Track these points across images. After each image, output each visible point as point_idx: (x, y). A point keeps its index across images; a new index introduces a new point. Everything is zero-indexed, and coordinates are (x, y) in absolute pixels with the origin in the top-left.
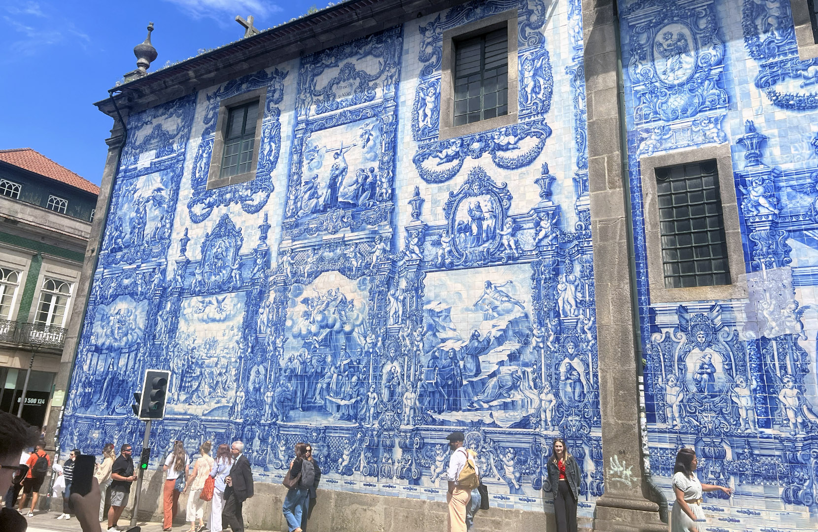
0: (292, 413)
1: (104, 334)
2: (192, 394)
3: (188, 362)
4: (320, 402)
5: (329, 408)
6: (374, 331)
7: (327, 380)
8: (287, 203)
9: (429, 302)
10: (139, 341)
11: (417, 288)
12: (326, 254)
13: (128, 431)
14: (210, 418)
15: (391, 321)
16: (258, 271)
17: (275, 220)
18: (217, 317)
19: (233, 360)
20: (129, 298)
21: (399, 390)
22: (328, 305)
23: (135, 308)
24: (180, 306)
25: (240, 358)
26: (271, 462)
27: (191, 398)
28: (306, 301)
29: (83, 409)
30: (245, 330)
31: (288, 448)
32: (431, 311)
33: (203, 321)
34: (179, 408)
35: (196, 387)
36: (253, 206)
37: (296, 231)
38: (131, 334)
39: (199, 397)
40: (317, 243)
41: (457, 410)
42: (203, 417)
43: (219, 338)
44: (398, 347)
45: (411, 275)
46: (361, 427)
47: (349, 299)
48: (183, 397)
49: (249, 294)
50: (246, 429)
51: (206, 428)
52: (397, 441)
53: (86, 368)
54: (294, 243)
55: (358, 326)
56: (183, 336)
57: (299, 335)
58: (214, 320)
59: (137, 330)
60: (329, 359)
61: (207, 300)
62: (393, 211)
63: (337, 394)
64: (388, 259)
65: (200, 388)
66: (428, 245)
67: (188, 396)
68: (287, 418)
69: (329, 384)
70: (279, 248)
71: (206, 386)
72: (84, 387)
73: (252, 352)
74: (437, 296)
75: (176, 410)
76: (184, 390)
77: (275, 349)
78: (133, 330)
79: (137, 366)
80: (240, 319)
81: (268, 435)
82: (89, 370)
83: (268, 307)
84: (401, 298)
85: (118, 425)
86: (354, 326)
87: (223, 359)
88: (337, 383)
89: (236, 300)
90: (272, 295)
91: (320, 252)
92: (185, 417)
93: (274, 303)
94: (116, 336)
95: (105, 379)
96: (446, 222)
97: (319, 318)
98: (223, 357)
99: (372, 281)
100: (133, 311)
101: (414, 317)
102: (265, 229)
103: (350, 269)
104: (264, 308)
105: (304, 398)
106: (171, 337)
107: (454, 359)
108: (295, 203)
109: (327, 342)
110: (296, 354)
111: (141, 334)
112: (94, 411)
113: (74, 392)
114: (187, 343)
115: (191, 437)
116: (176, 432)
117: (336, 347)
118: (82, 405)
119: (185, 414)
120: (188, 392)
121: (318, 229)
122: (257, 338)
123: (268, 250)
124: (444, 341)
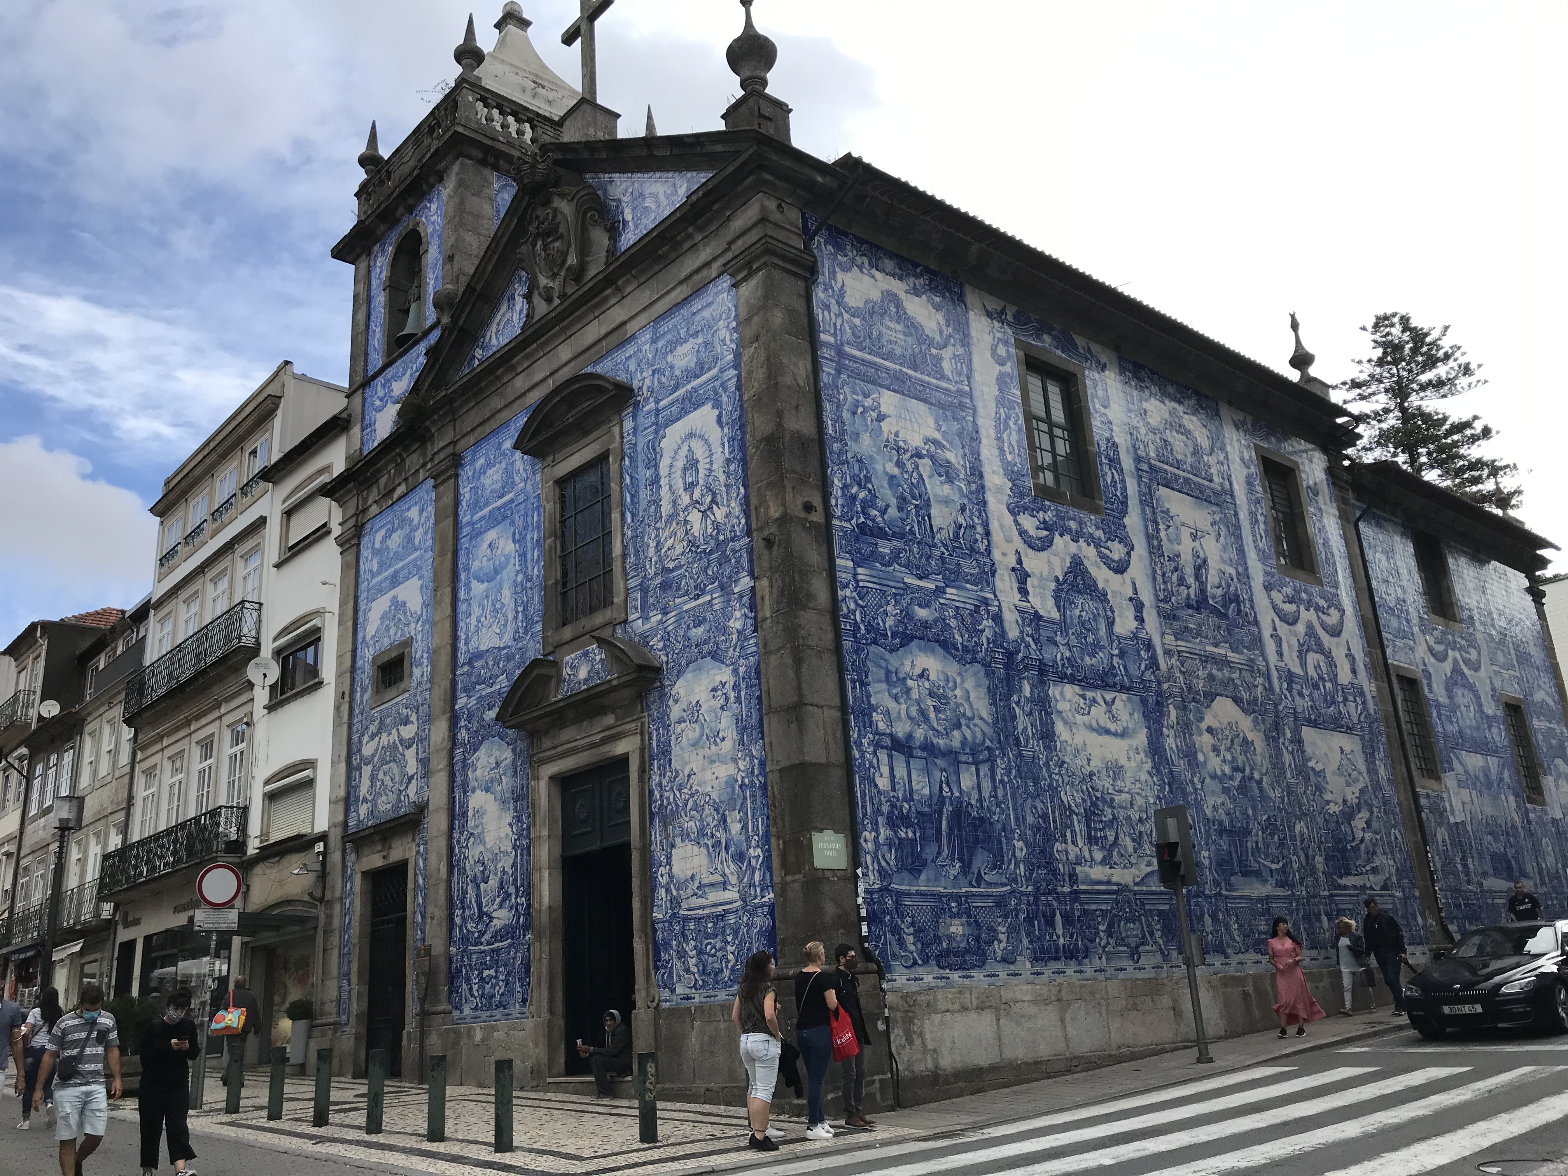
0: (1233, 879)
1: (903, 714)
2: (1110, 851)
3: (1089, 795)
4: (1255, 866)
5: (1266, 874)
6: (1277, 781)
7: (1254, 838)
8: (1155, 579)
9: (1310, 759)
10: (988, 743)
11: (1298, 741)
12: (1214, 671)
13: (1022, 917)
14: (1145, 888)
15: (1289, 775)
16: (1146, 669)
17: (1147, 596)
18: (1112, 727)
19: (1152, 801)
20: (939, 650)
21: (1311, 853)
22: (1232, 741)
23: (959, 674)
24: (1048, 695)
25: (1158, 797)
26: (1228, 946)
27: (1110, 856)
28: (1210, 730)
29: (906, 875)
30: (1154, 755)
31: (1240, 926)
32: (1313, 769)
33: (1093, 729)
34: (1098, 873)
35: (1112, 838)
36: (1114, 561)
37: (1176, 625)
38: (968, 727)
39: (1122, 855)
40: (1203, 653)
41: (1350, 874)
42: (1136, 888)
43: (1123, 761)
44: (1300, 805)
45: (1291, 725)
46: (1293, 894)
47: (1250, 739)
48: (1098, 856)
49: (1144, 701)
50: (1192, 903)
51: (1143, 904)
52: (1321, 907)
53: (883, 783)
54: (1179, 643)
55: (1265, 774)
56: (1069, 749)
57: (1214, 776)
58: (1108, 732)
59: (977, 721)
60: (1250, 812)
61: (1089, 694)
62: (1260, 641)
63: (1267, 855)
64: (1270, 700)
65: (1120, 841)
66: (1295, 692)
67: (1106, 853)
68: (1230, 887)
69: (1257, 843)
70: (1163, 644)
71: (1127, 838)
72: (892, 823)
73: (1171, 791)
74: (1314, 753)
75: (1093, 876)
76: (1097, 844)
77: (1196, 790)
78: (970, 719)
79: (1000, 793)
80: (1141, 738)
81: (1218, 909)
82: (893, 789)
83: (1172, 727)
84: (1290, 748)
85: (998, 905)
86: (1262, 774)
87: (1138, 798)
88: (1264, 843)
89: (1129, 705)
90: (1173, 713)
91: (1209, 666)
92: (1110, 888)
93: (1178, 723)
94: (935, 725)
95: (941, 813)
96: (1301, 673)
97: (1229, 757)
98: (1138, 794)
99: (1263, 721)
100: (958, 680)
101: (1303, 771)
102: (1139, 606)
103: (1242, 702)
104: (1167, 728)
105: (1240, 861)
106: (1048, 748)
107: (1337, 822)
108: (1164, 582)
109: (1243, 788)
110: (1219, 801)
111: (989, 731)
112: (936, 879)
113: (868, 835)
114: (1078, 762)
115: (1128, 921)
116: (1104, 914)
117: (1252, 799)
118: (902, 867)
119: (1109, 883)
120: (1103, 848)
121: (1198, 634)
122: (1171, 772)
123: (1150, 640)
124: (1328, 802)
